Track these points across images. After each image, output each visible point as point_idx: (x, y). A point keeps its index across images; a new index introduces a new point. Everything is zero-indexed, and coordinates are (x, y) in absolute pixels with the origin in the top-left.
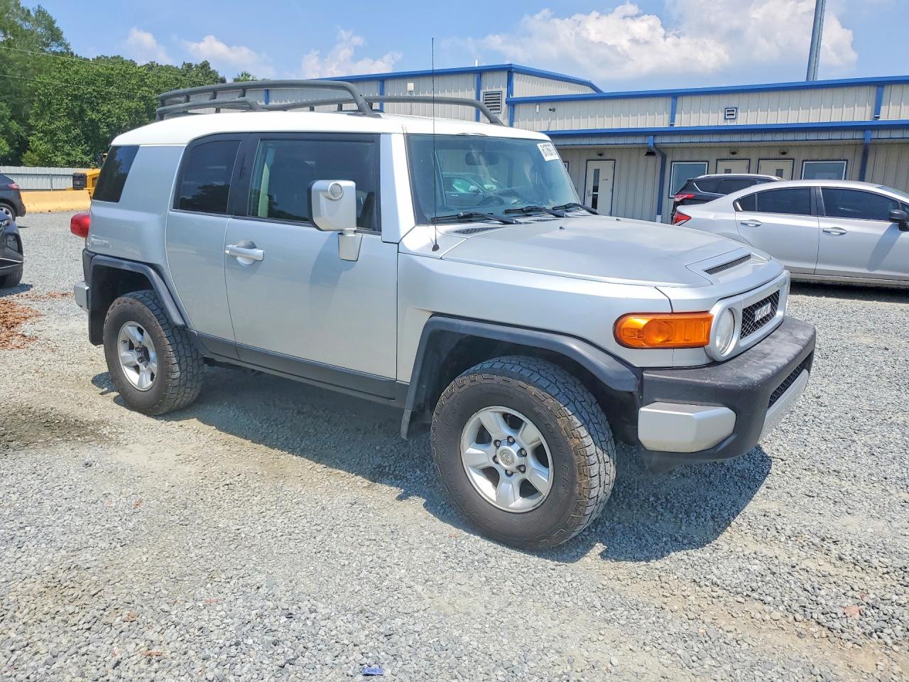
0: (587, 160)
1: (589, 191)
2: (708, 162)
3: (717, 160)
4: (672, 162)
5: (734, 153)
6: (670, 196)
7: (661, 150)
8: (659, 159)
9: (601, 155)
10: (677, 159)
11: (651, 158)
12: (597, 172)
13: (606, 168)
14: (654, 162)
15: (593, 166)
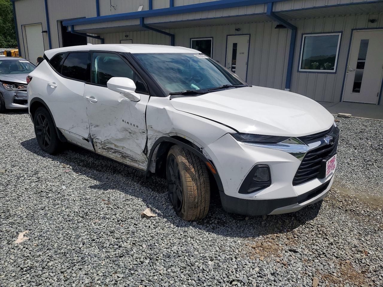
0: (227, 36)
1: (229, 64)
2: (342, 32)
3: (352, 30)
4: (302, 34)
5: (373, 21)
6: (300, 70)
7: (292, 23)
8: (290, 32)
9: (237, 30)
10: (308, 31)
11: (283, 32)
12: (235, 45)
13: (242, 42)
14: (285, 35)
15: (232, 40)
